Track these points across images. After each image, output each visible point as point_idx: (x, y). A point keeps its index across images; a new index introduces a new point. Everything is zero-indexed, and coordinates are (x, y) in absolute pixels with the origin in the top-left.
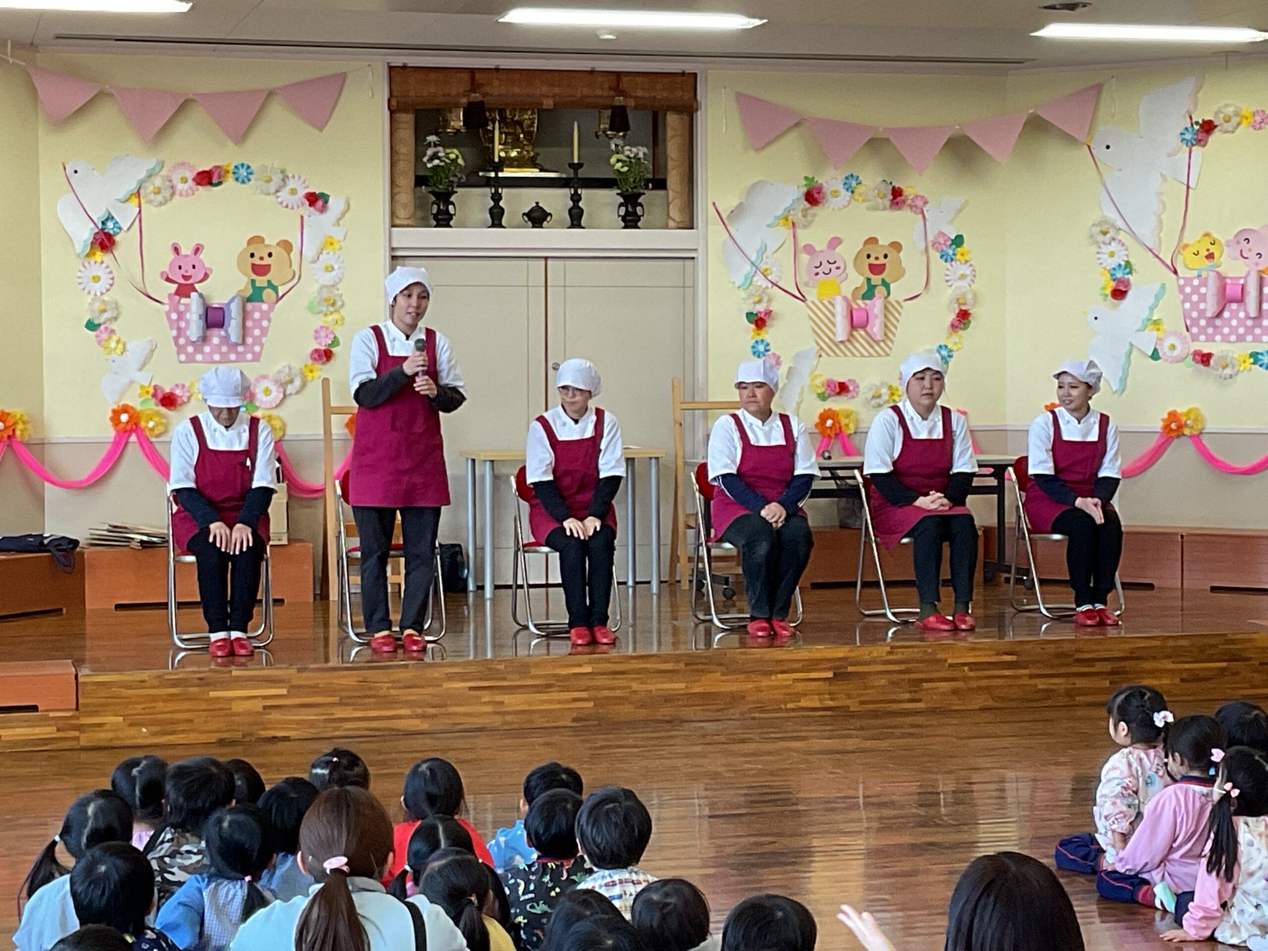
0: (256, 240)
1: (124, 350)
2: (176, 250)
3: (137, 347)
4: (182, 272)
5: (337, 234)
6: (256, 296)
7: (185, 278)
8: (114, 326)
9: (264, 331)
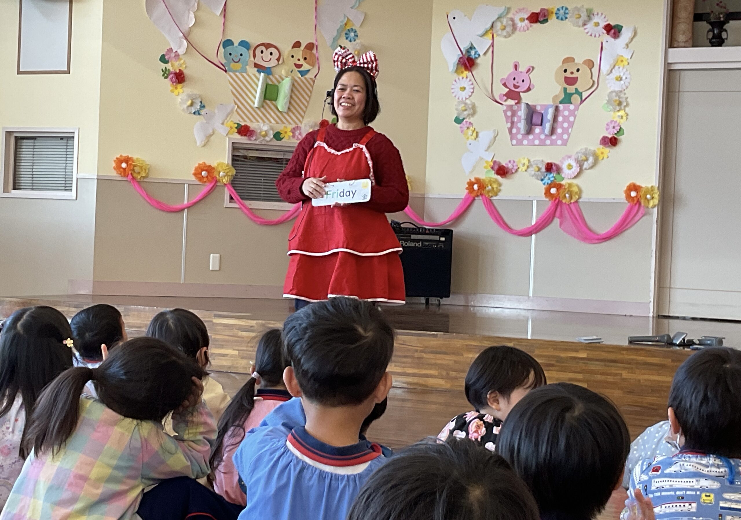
0: (569, 60)
2: (516, 67)
3: (486, 136)
4: (515, 82)
5: (626, 55)
6: (567, 99)
7: (516, 87)
8: (472, 120)
9: (571, 125)
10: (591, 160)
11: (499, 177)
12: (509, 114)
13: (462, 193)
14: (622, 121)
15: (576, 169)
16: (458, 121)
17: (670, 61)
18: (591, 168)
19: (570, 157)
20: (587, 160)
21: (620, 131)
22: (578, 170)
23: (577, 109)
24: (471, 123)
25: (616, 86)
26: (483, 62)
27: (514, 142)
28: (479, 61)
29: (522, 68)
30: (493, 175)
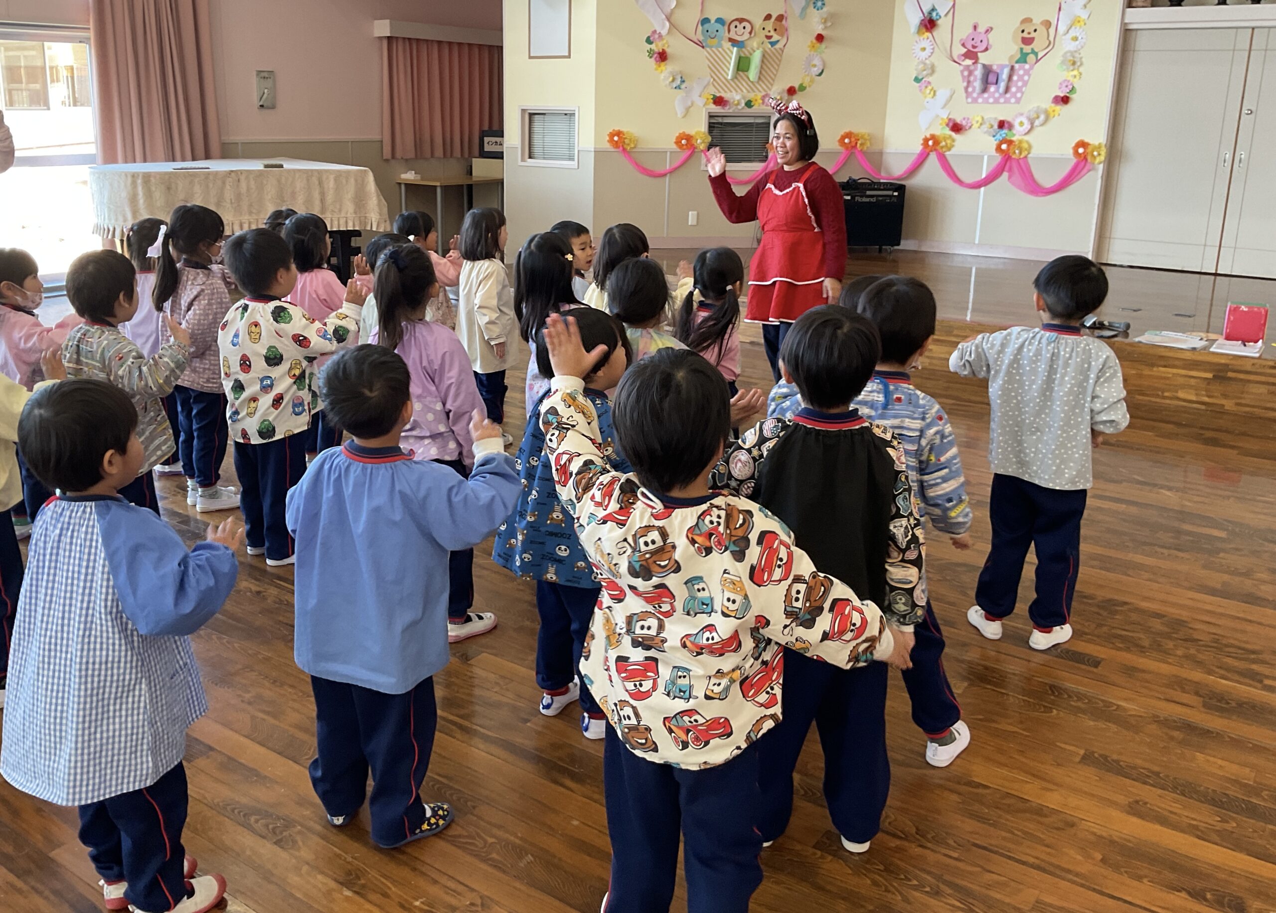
0: (1028, 20)
1: (934, 94)
2: (975, 28)
3: (943, 94)
4: (973, 42)
5: (1084, 15)
6: (1023, 59)
7: (974, 47)
8: (930, 79)
9: (1025, 83)
10: (1042, 117)
11: (953, 134)
12: (966, 73)
13: (918, 148)
14: (1075, 80)
15: (1027, 126)
16: (917, 80)
17: (1126, 21)
18: (1042, 125)
19: (1022, 114)
20: (1038, 117)
21: (1073, 90)
22: (1029, 127)
23: (1032, 68)
24: (929, 83)
25: (1072, 46)
26: (944, 24)
27: (970, 100)
28: (939, 22)
29: (981, 29)
30: (948, 132)
